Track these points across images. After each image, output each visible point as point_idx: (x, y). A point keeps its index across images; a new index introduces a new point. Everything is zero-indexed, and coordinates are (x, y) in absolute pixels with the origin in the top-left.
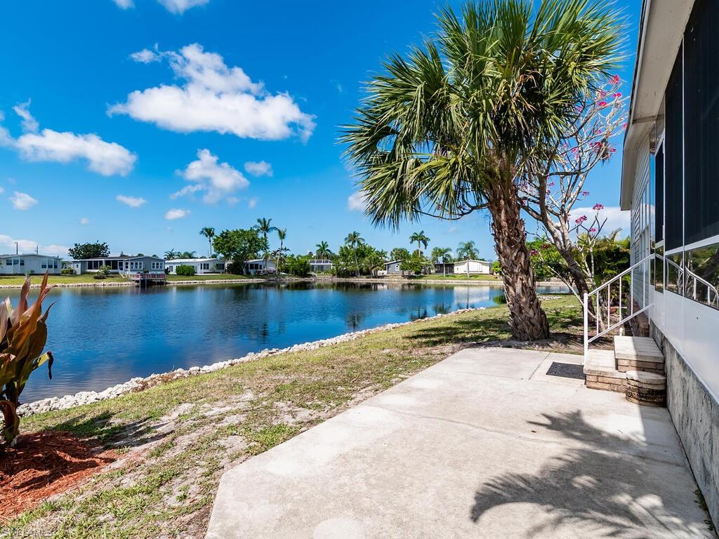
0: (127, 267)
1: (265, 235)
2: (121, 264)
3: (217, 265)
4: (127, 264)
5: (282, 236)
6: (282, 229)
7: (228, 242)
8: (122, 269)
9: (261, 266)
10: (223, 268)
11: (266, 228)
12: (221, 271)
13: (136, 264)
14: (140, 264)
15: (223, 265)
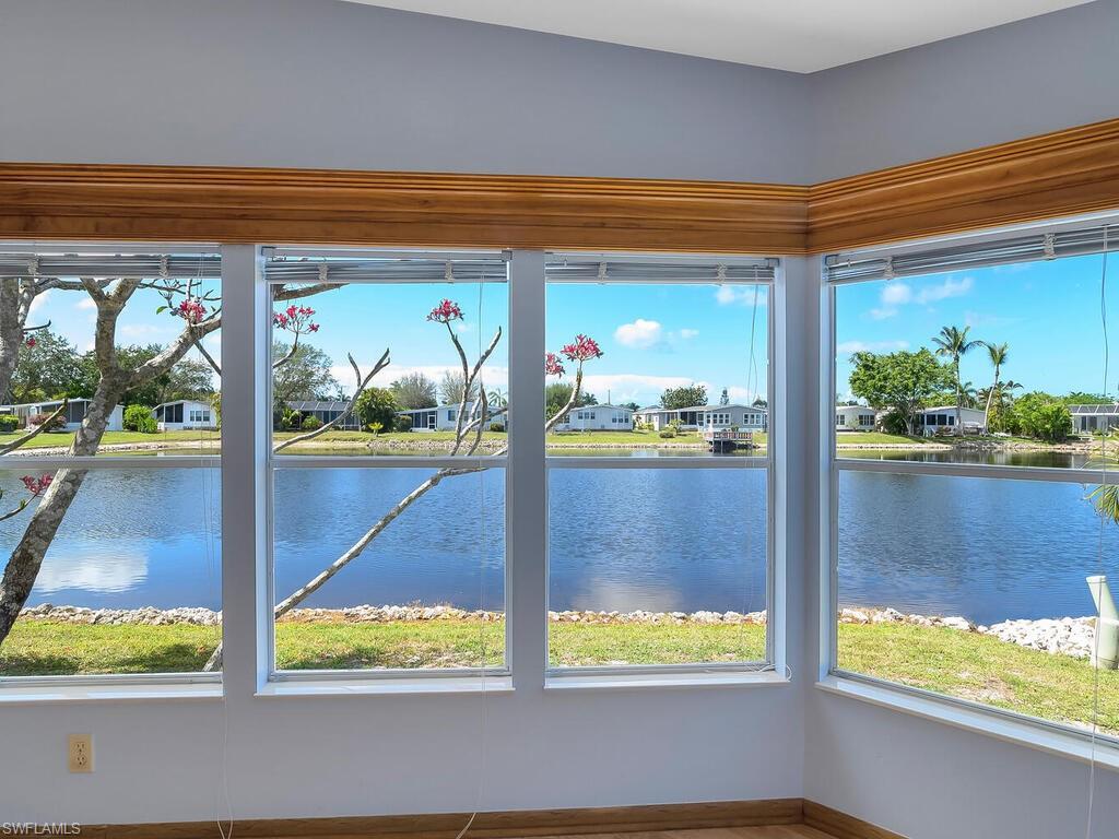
0: (709, 421)
1: (957, 359)
2: (701, 417)
3: (861, 417)
4: (708, 417)
5: (998, 357)
6: (998, 346)
7: (874, 378)
8: (701, 424)
9: (952, 419)
10: (872, 423)
11: (958, 346)
12: (867, 428)
13: (721, 416)
14: (727, 416)
15: (873, 417)
